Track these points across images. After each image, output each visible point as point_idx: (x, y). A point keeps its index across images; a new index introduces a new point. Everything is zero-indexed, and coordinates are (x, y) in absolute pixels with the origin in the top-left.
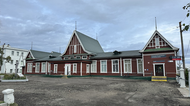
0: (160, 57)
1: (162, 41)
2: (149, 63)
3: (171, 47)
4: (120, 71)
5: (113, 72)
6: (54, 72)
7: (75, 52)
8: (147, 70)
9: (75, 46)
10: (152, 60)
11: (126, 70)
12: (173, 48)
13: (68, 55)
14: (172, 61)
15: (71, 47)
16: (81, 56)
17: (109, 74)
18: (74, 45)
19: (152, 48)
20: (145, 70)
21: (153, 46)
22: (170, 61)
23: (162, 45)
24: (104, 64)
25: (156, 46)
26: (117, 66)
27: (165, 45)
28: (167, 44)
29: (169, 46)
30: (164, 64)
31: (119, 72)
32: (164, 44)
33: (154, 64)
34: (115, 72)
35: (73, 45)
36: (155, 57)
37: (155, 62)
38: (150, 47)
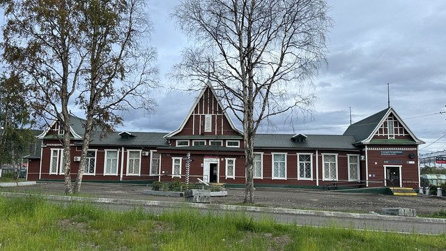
0: (394, 153)
1: (398, 128)
2: (376, 163)
3: (414, 138)
4: (315, 177)
5: (299, 178)
6: (173, 176)
7: (208, 129)
8: (374, 176)
9: (208, 117)
10: (382, 159)
11: (327, 175)
12: (416, 141)
13: (187, 135)
14: (413, 162)
15: (197, 117)
16: (224, 140)
17: (291, 183)
18: (206, 113)
19: (381, 137)
20: (370, 175)
21: (384, 135)
22: (410, 162)
23: (399, 135)
24: (279, 162)
25: (388, 134)
26: (308, 165)
27: (404, 135)
28: (406, 132)
29: (410, 138)
30: (400, 166)
31: (312, 179)
32: (401, 132)
33: (385, 166)
34: (305, 179)
35: (201, 112)
36: (387, 154)
37: (387, 162)
38: (379, 135)
